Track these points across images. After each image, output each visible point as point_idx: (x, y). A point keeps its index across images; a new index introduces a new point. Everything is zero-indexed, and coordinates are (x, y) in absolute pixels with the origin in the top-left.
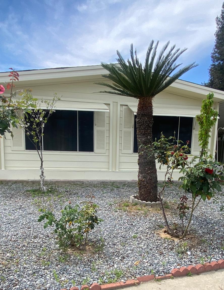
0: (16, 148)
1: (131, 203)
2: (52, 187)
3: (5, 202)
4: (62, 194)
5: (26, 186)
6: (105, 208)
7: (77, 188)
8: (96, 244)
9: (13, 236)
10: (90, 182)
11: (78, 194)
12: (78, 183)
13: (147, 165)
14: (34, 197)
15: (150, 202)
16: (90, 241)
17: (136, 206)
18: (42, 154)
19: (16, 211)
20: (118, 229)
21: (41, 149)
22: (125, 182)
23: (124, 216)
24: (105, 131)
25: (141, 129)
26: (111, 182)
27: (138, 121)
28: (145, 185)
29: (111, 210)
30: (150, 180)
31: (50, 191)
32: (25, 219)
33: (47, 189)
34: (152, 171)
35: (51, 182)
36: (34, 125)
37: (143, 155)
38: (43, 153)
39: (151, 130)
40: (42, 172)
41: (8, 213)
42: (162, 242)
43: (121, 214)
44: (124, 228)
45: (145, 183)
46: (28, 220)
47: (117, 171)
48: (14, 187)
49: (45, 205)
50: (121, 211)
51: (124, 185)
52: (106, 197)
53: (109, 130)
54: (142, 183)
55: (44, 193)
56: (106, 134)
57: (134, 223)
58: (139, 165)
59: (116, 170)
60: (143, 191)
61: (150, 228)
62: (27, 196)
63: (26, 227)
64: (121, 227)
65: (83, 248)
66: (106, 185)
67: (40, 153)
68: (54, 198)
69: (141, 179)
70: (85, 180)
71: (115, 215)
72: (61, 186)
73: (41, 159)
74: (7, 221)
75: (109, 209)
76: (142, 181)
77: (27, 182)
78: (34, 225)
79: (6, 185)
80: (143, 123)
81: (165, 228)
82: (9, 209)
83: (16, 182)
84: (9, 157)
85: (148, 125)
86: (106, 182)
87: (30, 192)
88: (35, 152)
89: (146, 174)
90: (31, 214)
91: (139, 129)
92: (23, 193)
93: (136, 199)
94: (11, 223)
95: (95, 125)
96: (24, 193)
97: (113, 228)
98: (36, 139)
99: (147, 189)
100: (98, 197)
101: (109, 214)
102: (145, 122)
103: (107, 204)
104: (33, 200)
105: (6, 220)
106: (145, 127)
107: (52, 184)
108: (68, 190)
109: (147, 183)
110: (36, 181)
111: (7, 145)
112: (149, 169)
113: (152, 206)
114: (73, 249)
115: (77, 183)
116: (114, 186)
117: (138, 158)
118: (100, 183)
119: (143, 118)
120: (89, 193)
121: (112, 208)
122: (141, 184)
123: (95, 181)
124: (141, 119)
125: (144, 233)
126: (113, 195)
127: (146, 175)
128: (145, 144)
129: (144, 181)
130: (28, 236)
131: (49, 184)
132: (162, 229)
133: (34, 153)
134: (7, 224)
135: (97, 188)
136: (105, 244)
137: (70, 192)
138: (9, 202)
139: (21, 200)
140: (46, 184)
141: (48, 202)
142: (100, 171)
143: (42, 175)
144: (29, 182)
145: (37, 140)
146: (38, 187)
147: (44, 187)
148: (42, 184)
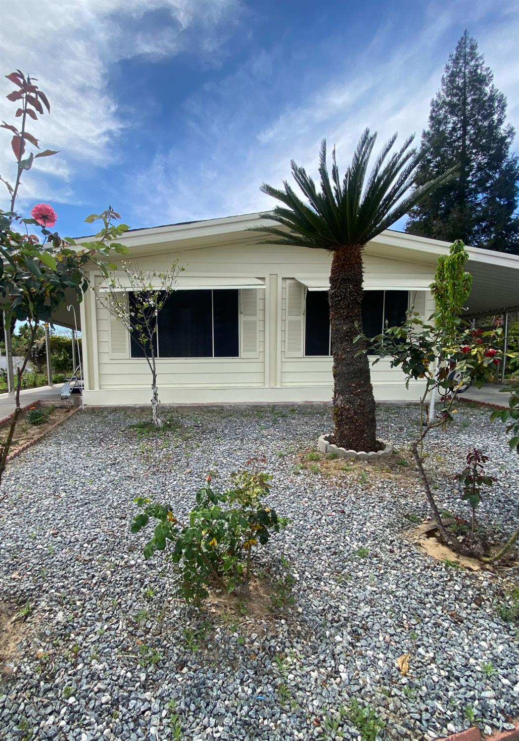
0: (116, 355)
1: (323, 454)
2: (172, 417)
3: (90, 449)
4: (189, 433)
5: (130, 418)
6: (272, 463)
7: (214, 418)
8: (271, 573)
9: (86, 545)
10: (234, 407)
11: (216, 431)
12: (215, 409)
13: (355, 377)
14: (140, 439)
15: (363, 453)
16: (255, 563)
17: (335, 461)
18: (154, 363)
19: (104, 472)
20: (314, 524)
21: (153, 355)
22: (293, 405)
23: (317, 487)
24: (258, 322)
25: (341, 308)
26: (269, 406)
27: (333, 293)
28: (352, 417)
29: (286, 469)
30: (362, 406)
31: (169, 426)
32: (117, 491)
33: (163, 421)
34: (365, 389)
35: (170, 409)
36: (140, 313)
37: (344, 359)
38: (156, 361)
39: (360, 310)
40: (156, 394)
41: (88, 477)
42: (442, 577)
43: (309, 481)
44: (326, 520)
45: (350, 414)
46: (123, 496)
47: (279, 386)
48: (111, 419)
49: (158, 456)
50: (306, 472)
51: (293, 411)
52: (269, 437)
53: (264, 320)
54: (345, 413)
55: (158, 429)
56: (259, 327)
57: (346, 508)
58: (334, 377)
59: (276, 385)
60: (346, 429)
61: (390, 525)
62: (129, 438)
63: (118, 514)
64: (320, 519)
65: (242, 592)
66: (262, 411)
67: (151, 361)
68: (175, 440)
69: (341, 405)
70: (225, 403)
71: (297, 485)
72: (188, 416)
73: (154, 372)
74: (82, 497)
75: (281, 467)
76: (345, 409)
77: (133, 409)
78: (132, 510)
79: (98, 415)
80: (345, 295)
81: (424, 522)
82: (92, 467)
83: (115, 410)
84: (106, 370)
85: (355, 299)
86: (261, 406)
87: (135, 429)
88: (143, 360)
89: (352, 395)
90: (132, 477)
91: (335, 309)
92: (122, 431)
93: (333, 445)
94: (89, 503)
95: (241, 313)
96: (125, 430)
97: (301, 520)
98: (144, 337)
99: (356, 425)
100: (252, 437)
101: (283, 481)
102: (349, 294)
103: (273, 455)
104: (138, 444)
105: (82, 494)
106: (349, 303)
107: (172, 412)
108: (199, 422)
109: (356, 413)
110: (146, 407)
111: (102, 350)
112: (359, 385)
113: (370, 461)
114: (217, 591)
115: (212, 408)
116: (277, 414)
117: (333, 364)
118: (250, 408)
119: (344, 286)
120: (236, 429)
121: (285, 464)
122: (341, 415)
123: (242, 404)
124: (339, 288)
125: (383, 541)
126: (278, 431)
127: (352, 397)
128: (348, 336)
129: (348, 409)
130: (116, 544)
131: (168, 412)
132: (419, 526)
133: (142, 363)
134: (82, 506)
135: (248, 417)
136: (294, 575)
137: (202, 426)
138: (97, 450)
139: (118, 445)
140: (163, 413)
141: (165, 449)
142: (250, 388)
143: (155, 398)
144: (136, 408)
145: (146, 340)
146: (149, 419)
147: (158, 419)
148: (154, 414)
